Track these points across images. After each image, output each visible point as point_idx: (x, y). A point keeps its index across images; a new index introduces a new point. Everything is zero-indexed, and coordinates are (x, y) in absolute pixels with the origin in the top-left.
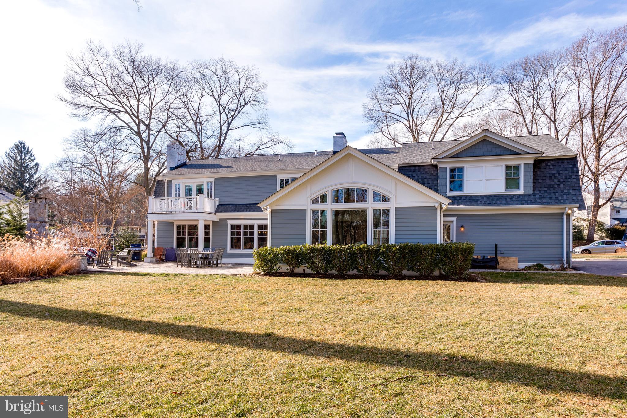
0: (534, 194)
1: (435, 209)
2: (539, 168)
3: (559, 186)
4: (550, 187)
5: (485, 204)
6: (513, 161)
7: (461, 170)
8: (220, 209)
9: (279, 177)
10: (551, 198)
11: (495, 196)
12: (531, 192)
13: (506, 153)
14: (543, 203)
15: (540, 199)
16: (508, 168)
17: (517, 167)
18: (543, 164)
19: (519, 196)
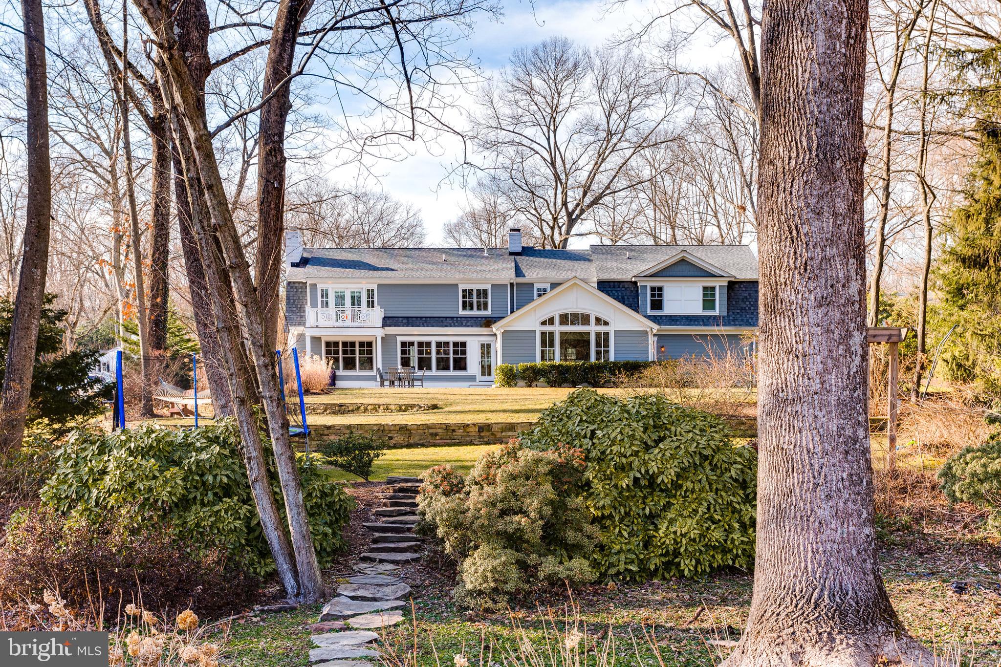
0: (728, 316)
1: (646, 332)
2: (733, 290)
3: (749, 308)
4: (742, 309)
5: (684, 325)
6: (709, 282)
7: (660, 289)
8: (388, 322)
9: (461, 287)
10: (742, 320)
11: (693, 316)
12: (725, 314)
13: (703, 274)
14: (735, 325)
15: (733, 321)
16: (705, 289)
17: (713, 289)
18: (737, 286)
19: (715, 316)
